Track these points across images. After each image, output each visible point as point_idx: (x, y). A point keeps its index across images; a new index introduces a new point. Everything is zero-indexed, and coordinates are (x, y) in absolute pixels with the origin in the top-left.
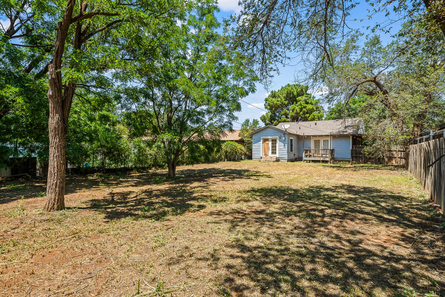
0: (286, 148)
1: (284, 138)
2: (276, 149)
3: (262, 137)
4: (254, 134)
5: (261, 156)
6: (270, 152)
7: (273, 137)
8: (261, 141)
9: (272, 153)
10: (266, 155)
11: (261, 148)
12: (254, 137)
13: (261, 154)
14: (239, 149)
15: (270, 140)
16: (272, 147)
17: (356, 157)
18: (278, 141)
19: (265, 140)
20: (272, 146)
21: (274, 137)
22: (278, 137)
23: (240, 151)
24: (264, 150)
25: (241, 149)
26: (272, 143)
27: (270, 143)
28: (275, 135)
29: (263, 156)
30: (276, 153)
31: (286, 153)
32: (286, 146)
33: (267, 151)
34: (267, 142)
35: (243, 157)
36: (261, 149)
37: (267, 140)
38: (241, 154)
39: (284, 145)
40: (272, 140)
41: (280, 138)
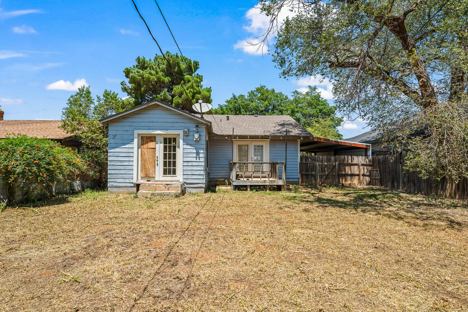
0: (202, 160)
1: (196, 136)
2: (174, 163)
3: (136, 132)
4: (112, 121)
5: (134, 181)
6: (160, 169)
7: (169, 132)
8: (136, 141)
9: (165, 172)
10: (148, 177)
11: (135, 159)
12: (112, 131)
13: (135, 176)
14: (64, 164)
15: (160, 139)
16: (165, 157)
17: (307, 176)
18: (181, 142)
19: (146, 140)
20: (165, 155)
21: (171, 133)
22: (181, 132)
23: (67, 169)
24: (143, 165)
25: (69, 163)
26: (165, 148)
27: (160, 147)
28: (172, 128)
29: (140, 181)
30: (174, 172)
31: (203, 172)
32: (201, 155)
33: (149, 166)
34: (151, 145)
35: (77, 184)
36: (135, 164)
37: (152, 139)
38: (71, 177)
39: (198, 153)
40: (165, 140)
41: (186, 135)
